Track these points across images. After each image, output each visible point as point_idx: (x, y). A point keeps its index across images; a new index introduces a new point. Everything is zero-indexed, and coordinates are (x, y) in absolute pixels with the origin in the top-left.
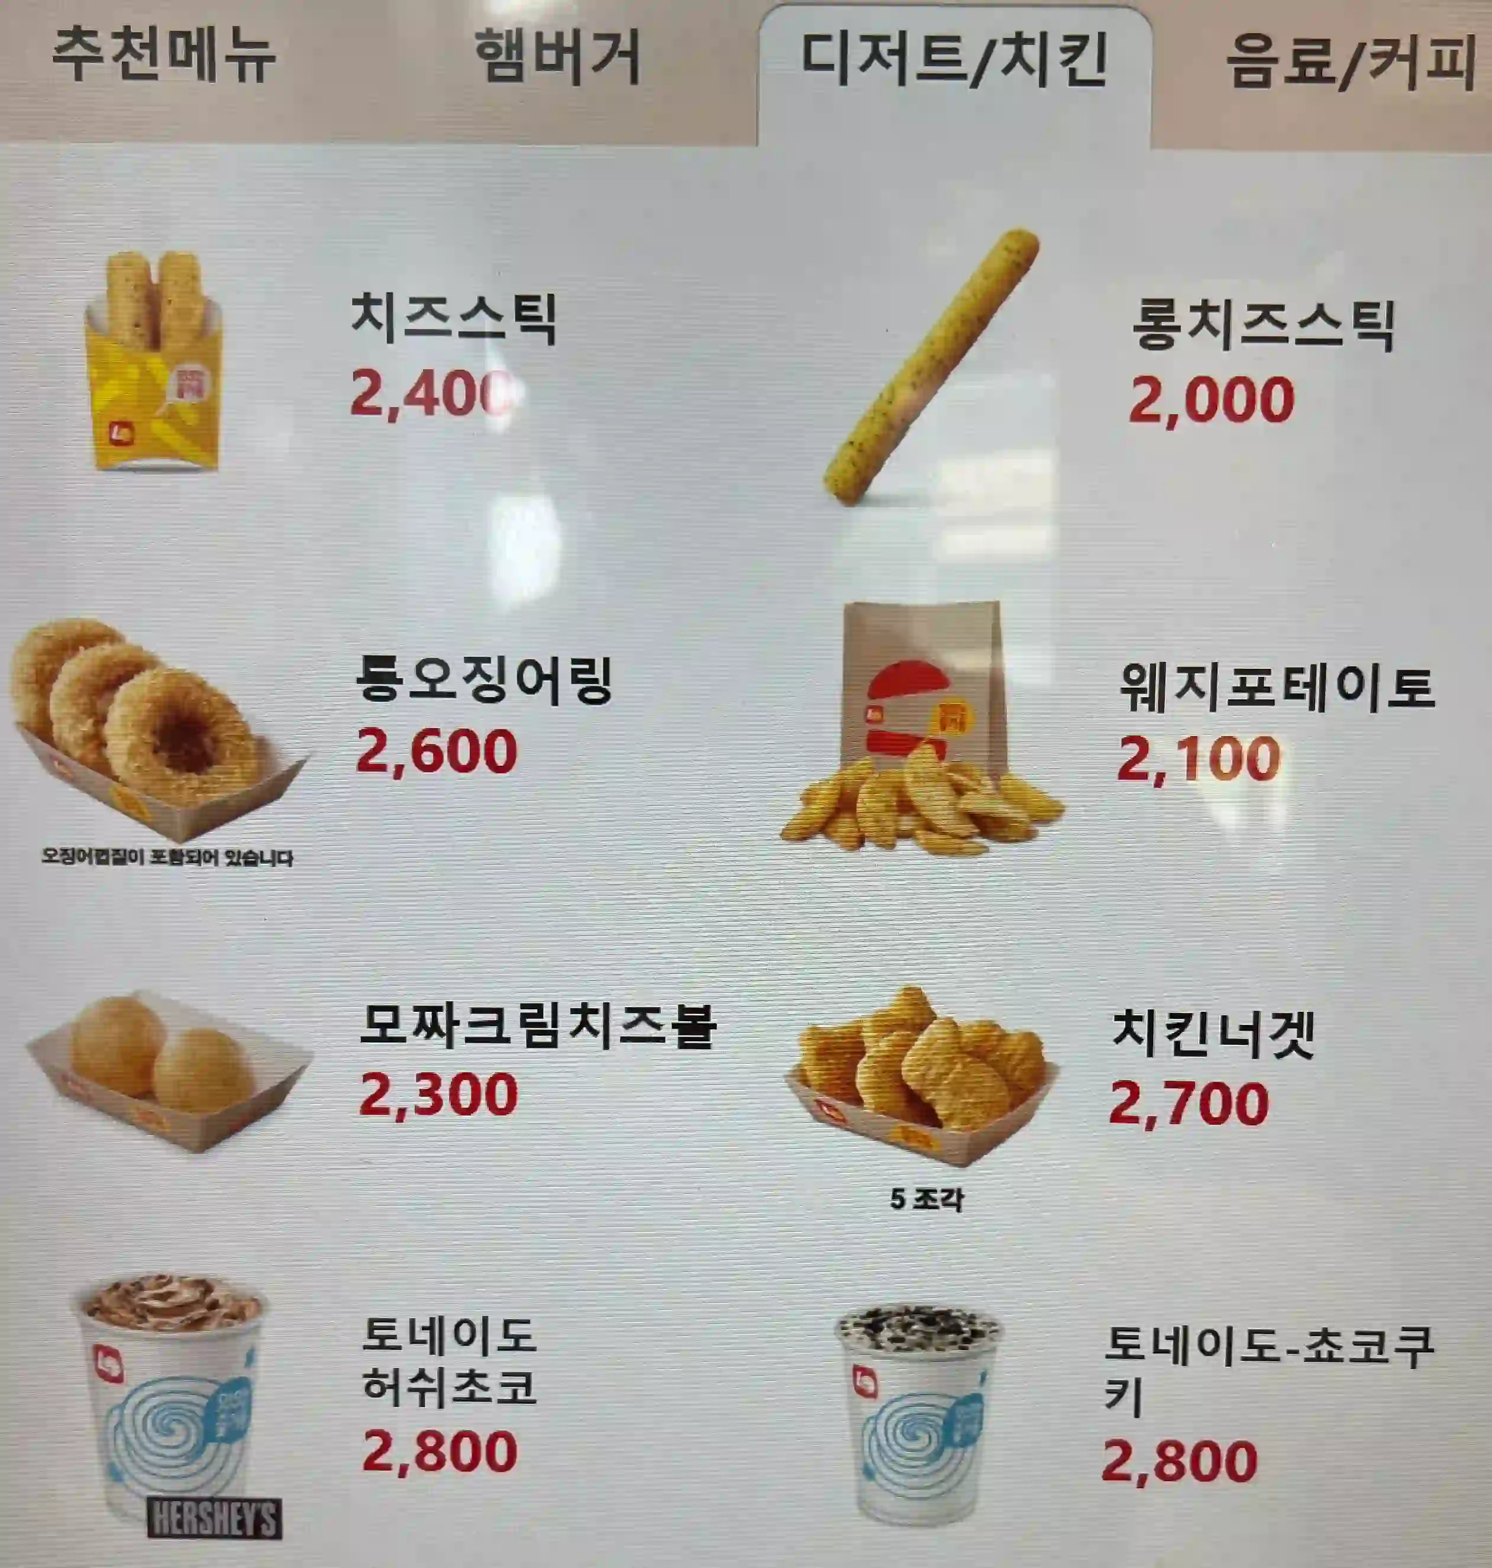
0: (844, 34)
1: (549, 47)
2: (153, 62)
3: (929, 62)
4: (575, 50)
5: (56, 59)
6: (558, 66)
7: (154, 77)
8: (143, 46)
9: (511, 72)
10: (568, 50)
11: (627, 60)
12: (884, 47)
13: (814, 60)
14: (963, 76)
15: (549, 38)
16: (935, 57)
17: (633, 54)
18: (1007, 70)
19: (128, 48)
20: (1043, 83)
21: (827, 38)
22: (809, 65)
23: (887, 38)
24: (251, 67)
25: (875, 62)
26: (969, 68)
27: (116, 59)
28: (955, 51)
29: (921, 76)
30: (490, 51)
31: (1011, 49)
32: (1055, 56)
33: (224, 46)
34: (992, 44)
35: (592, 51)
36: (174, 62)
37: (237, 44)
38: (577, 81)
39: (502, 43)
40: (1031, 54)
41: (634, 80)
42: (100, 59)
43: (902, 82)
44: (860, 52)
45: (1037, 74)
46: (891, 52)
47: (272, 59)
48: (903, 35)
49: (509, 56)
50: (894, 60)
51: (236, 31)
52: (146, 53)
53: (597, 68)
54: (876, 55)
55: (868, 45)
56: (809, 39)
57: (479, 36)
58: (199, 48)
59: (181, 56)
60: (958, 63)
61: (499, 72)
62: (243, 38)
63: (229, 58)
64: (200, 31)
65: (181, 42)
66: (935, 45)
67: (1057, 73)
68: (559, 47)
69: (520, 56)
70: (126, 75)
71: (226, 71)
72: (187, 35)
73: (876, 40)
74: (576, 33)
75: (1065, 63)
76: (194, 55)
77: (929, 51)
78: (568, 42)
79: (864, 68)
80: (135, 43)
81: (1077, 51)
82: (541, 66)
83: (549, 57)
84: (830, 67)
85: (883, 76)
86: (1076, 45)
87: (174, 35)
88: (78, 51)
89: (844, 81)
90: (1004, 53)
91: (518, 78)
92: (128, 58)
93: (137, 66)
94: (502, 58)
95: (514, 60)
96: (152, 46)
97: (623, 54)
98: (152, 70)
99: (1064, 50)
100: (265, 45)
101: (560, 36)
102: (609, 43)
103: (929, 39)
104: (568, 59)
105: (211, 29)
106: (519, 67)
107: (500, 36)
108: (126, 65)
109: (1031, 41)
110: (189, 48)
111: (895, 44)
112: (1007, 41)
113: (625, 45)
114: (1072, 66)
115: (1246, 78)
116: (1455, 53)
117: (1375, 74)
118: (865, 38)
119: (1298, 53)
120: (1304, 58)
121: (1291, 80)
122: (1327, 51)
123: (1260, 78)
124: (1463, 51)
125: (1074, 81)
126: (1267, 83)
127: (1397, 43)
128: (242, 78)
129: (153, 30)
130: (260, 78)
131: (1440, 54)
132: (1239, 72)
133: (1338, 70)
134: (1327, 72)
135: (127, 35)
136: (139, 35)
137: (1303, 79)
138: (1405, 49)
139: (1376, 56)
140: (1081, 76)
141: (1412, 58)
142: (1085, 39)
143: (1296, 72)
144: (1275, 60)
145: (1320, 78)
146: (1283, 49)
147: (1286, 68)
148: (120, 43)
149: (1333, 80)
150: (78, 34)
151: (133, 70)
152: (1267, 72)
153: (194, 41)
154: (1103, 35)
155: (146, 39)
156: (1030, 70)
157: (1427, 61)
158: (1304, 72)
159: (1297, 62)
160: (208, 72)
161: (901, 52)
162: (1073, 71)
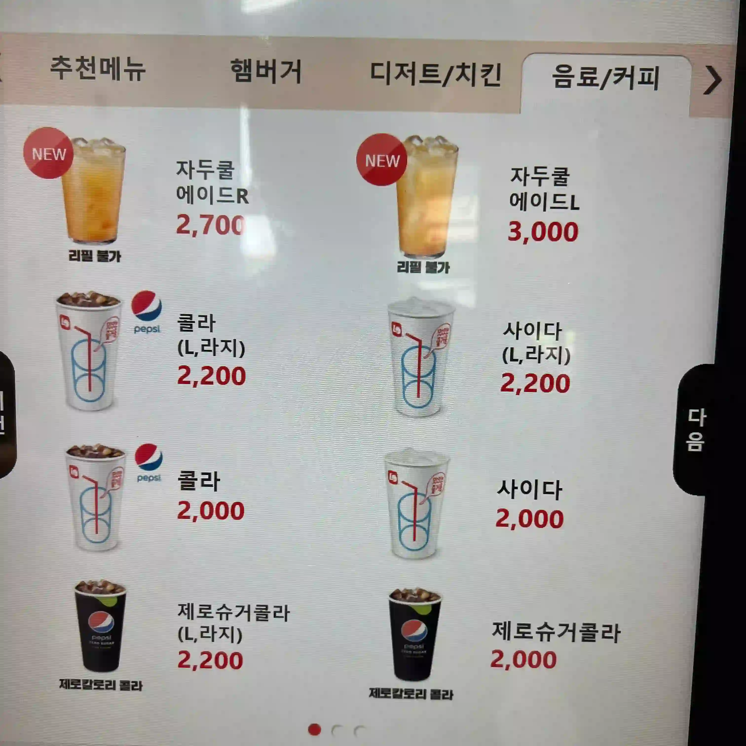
0: (389, 63)
1: (262, 67)
2: (93, 72)
3: (425, 75)
4: (274, 69)
5: (52, 70)
6: (266, 75)
7: (94, 78)
8: (89, 65)
9: (246, 78)
10: (270, 69)
11: (296, 73)
12: (405, 69)
13: (376, 74)
14: (439, 82)
15: (262, 63)
16: (427, 73)
17: (298, 71)
18: (458, 79)
19: (82, 66)
20: (473, 85)
21: (381, 65)
22: (373, 76)
23: (407, 65)
24: (135, 74)
25: (402, 76)
26: (442, 78)
27: (78, 70)
28: (436, 71)
29: (421, 82)
30: (237, 68)
31: (460, 70)
32: (479, 74)
33: (124, 65)
34: (452, 68)
35: (281, 69)
36: (102, 72)
37: (129, 64)
38: (274, 82)
39: (242, 65)
40: (468, 72)
41: (299, 82)
42: (71, 70)
43: (413, 84)
44: (395, 70)
45: (471, 81)
46: (409, 71)
47: (144, 71)
48: (414, 63)
49: (245, 70)
50: (410, 74)
51: (129, 58)
52: (90, 68)
53: (283, 76)
54: (402, 72)
55: (399, 68)
56: (374, 65)
57: (232, 62)
58: (113, 66)
59: (105, 69)
60: (437, 76)
61: (241, 77)
62: (132, 62)
63: (126, 71)
64: (113, 59)
65: (105, 63)
66: (428, 68)
67: (480, 81)
68: (266, 67)
69: (250, 71)
70: (82, 77)
71: (124, 76)
72: (108, 60)
73: (402, 66)
74: (274, 61)
75: (483, 77)
76: (111, 69)
77: (425, 71)
78: (270, 65)
79: (397, 77)
80: (86, 64)
81: (488, 71)
82: (258, 75)
83: (262, 71)
84: (382, 77)
85: (406, 81)
86: (488, 69)
87: (102, 60)
88: (61, 66)
89: (388, 83)
90: (457, 72)
91: (249, 80)
92: (83, 70)
93: (87, 74)
94: (242, 72)
95: (247, 72)
96: (93, 65)
97: (294, 70)
98: (93, 75)
99: (483, 71)
100: (141, 65)
101: (267, 62)
102: (288, 66)
103: (425, 66)
104: (270, 73)
105: (118, 58)
106: (249, 76)
107: (241, 62)
108: (81, 73)
109: (469, 67)
110: (109, 66)
111: (410, 67)
112: (458, 67)
113: (295, 67)
114: (486, 77)
115: (560, 83)
116: (650, 75)
117: (616, 82)
118: (397, 65)
119: (582, 73)
120: (585, 75)
121: (579, 85)
122: (595, 73)
123: (566, 83)
124: (653, 73)
125: (486, 84)
126: (569, 86)
127: (625, 70)
128: (131, 79)
129: (93, 58)
130: (139, 79)
131: (643, 74)
132: (557, 81)
133: (599, 81)
134: (595, 82)
135: (82, 60)
136: (87, 60)
137: (584, 84)
138: (628, 72)
139: (616, 75)
140: (489, 82)
141: (631, 76)
142: (491, 66)
143: (582, 81)
144: (573, 76)
145: (592, 84)
146: (576, 72)
147: (577, 80)
148: (79, 63)
149: (597, 85)
150: (61, 60)
151: (85, 75)
152: (569, 81)
153: (111, 63)
154: (499, 65)
155: (90, 62)
156: (468, 79)
157: (638, 77)
158: (585, 81)
159: (582, 77)
160: (116, 77)
161: (413, 71)
162: (486, 80)
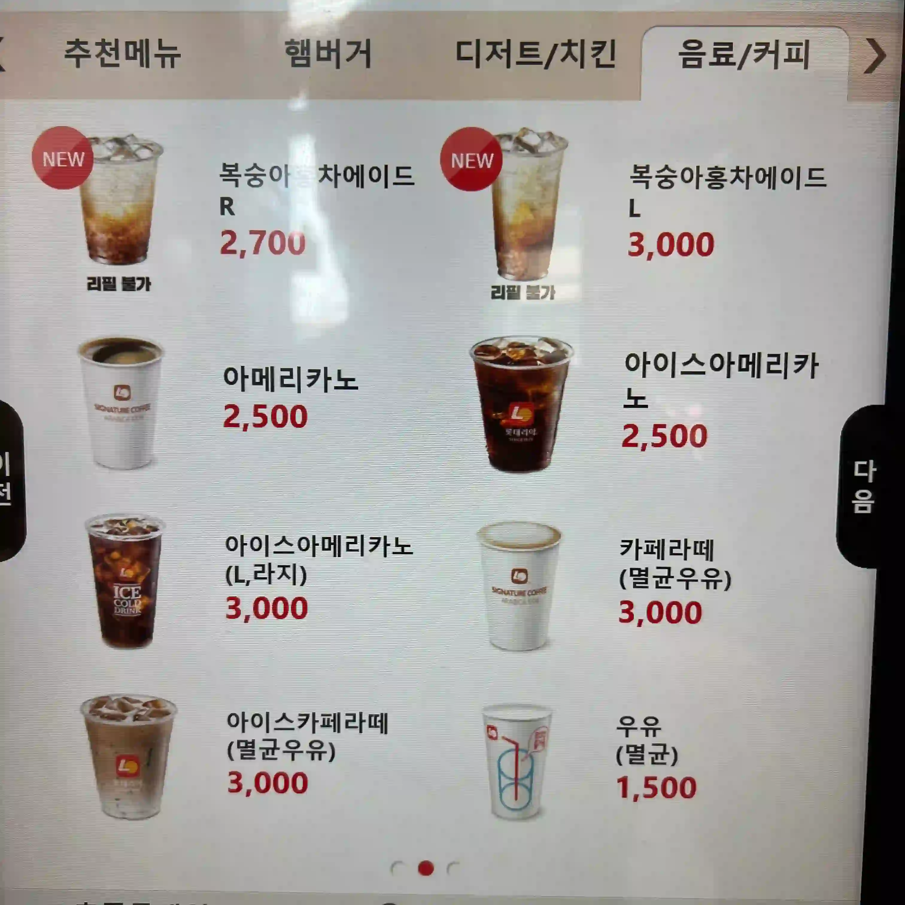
0: (478, 41)
1: (324, 48)
2: (117, 58)
3: (522, 56)
4: (337, 50)
5: (67, 56)
6: (328, 58)
7: (117, 65)
8: (112, 49)
9: (304, 62)
10: (333, 50)
11: (364, 56)
12: (499, 48)
13: (463, 55)
14: (540, 63)
15: (324, 44)
16: (526, 53)
17: (367, 52)
18: (563, 60)
19: (104, 51)
20: (582, 66)
21: (469, 43)
22: (459, 58)
23: (500, 43)
24: (168, 60)
25: (495, 57)
26: (544, 58)
27: (97, 56)
28: (536, 50)
29: (518, 63)
30: (293, 51)
31: (566, 48)
32: (589, 52)
33: (154, 49)
34: (556, 46)
35: (346, 51)
36: (128, 58)
37: (161, 47)
38: (338, 67)
39: (299, 47)
40: (576, 51)
41: (368, 65)
42: (89, 56)
43: (508, 66)
44: (486, 50)
45: (579, 62)
46: (503, 50)
47: (179, 56)
48: (509, 41)
49: (303, 53)
50: (504, 55)
51: (160, 41)
52: (113, 52)
53: (348, 60)
54: (494, 52)
55: (490, 48)
56: (460, 44)
57: (287, 43)
58: (141, 50)
59: (131, 54)
60: (537, 56)
61: (297, 62)
62: (164, 45)
63: (157, 56)
64: (141, 41)
65: (131, 47)
66: (525, 47)
67: (590, 61)
68: (328, 48)
69: (308, 53)
70: (103, 64)
71: (155, 62)
72: (134, 43)
73: (494, 44)
74: (338, 41)
75: (594, 56)
76: (138, 54)
77: (522, 50)
78: (333, 46)
79: (488, 59)
80: (108, 48)
81: (600, 50)
82: (319, 58)
83: (324, 54)
84: (470, 58)
85: (499, 63)
86: (599, 47)
87: (128, 44)
88: (78, 52)
89: (478, 66)
90: (562, 51)
91: (308, 65)
92: (104, 55)
93: (108, 60)
94: (299, 55)
95: (305, 55)
96: (116, 49)
97: (362, 52)
98: (116, 62)
99: (593, 49)
100: (175, 48)
101: (329, 43)
102: (354, 47)
103: (522, 44)
104: (333, 55)
105: (147, 41)
106: (308, 59)
107: (298, 43)
108: (103, 60)
109: (576, 44)
110: (136, 50)
111: (504, 46)
112: (563, 44)
113: (363, 47)
114: (597, 57)
115: (689, 63)
116: (798, 50)
117: (757, 60)
118: (489, 43)
119: (716, 50)
120: (719, 53)
121: (712, 64)
122: (731, 49)
123: (696, 63)
124: (802, 48)
125: (598, 65)
126: (699, 66)
127: (767, 44)
128: (163, 66)
129: (117, 41)
130: (173, 66)
131: (790, 50)
132: (685, 60)
133: (737, 58)
134: (731, 60)
135: (103, 43)
136: (110, 44)
137: (718, 63)
138: (772, 48)
139: (756, 51)
140: (602, 62)
141: (776, 52)
142: (604, 43)
143: (715, 60)
144: (704, 54)
145: (727, 63)
146: (708, 48)
147: (709, 57)
148: (99, 48)
149: (734, 64)
150: (77, 43)
151: (106, 62)
152: (700, 60)
153: (138, 47)
154: (613, 41)
155: (113, 46)
156: (575, 60)
157: (783, 54)
158: (719, 60)
159: (715, 55)
160: (145, 63)
161: (508, 51)
162: (598, 60)
